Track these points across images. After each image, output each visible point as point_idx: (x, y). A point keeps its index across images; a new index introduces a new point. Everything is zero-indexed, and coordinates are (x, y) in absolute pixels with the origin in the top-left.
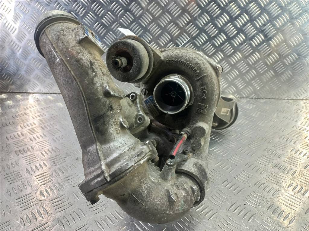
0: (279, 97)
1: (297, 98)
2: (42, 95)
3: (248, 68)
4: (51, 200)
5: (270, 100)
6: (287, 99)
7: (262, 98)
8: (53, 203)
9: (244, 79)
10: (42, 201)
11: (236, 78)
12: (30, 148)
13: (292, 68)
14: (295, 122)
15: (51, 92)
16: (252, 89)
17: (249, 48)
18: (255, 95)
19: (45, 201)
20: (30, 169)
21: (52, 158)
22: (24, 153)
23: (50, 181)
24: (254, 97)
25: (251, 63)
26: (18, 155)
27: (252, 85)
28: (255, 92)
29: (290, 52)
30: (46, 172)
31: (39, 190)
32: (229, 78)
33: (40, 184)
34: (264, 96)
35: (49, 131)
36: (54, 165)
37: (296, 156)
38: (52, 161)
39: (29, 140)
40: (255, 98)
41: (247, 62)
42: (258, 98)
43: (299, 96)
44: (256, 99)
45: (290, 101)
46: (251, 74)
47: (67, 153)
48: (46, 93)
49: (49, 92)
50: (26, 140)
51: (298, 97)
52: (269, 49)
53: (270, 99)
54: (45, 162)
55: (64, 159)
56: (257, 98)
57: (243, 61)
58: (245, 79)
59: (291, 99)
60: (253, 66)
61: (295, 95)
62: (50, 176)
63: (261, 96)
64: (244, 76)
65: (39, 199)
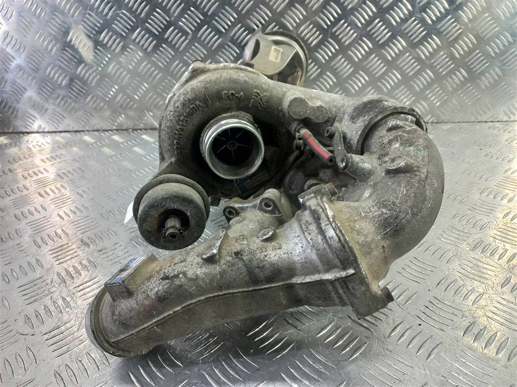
0: (477, 118)
1: (510, 118)
2: (44, 136)
3: (418, 67)
4: (44, 333)
5: (460, 124)
6: (491, 122)
7: (446, 121)
8: (47, 340)
9: (411, 88)
10: (26, 335)
11: (397, 86)
12: (13, 232)
13: (501, 62)
14: (508, 162)
15: (60, 129)
16: (426, 106)
17: (421, 27)
19: (33, 335)
20: (9, 274)
21: (53, 250)
23: (46, 296)
24: (430, 121)
25: (423, 57)
27: (425, 99)
28: (432, 111)
29: (497, 30)
30: (41, 277)
31: (23, 313)
32: (382, 86)
33: (27, 302)
34: (448, 117)
35: (52, 200)
36: (57, 262)
37: (513, 226)
38: (54, 255)
39: (13, 219)
40: (432, 123)
41: (416, 55)
42: (437, 123)
43: (514, 115)
44: (434, 124)
45: (497, 124)
46: (425, 78)
47: (82, 241)
48: (52, 132)
49: (57, 130)
50: (7, 218)
51: (512, 116)
52: (458, 27)
53: (459, 122)
54: (39, 258)
55: (76, 250)
56: (435, 121)
57: (408, 54)
58: (414, 87)
59: (498, 121)
60: (428, 62)
61: (506, 114)
62: (48, 284)
63: (443, 118)
64: (412, 83)
65: (21, 332)
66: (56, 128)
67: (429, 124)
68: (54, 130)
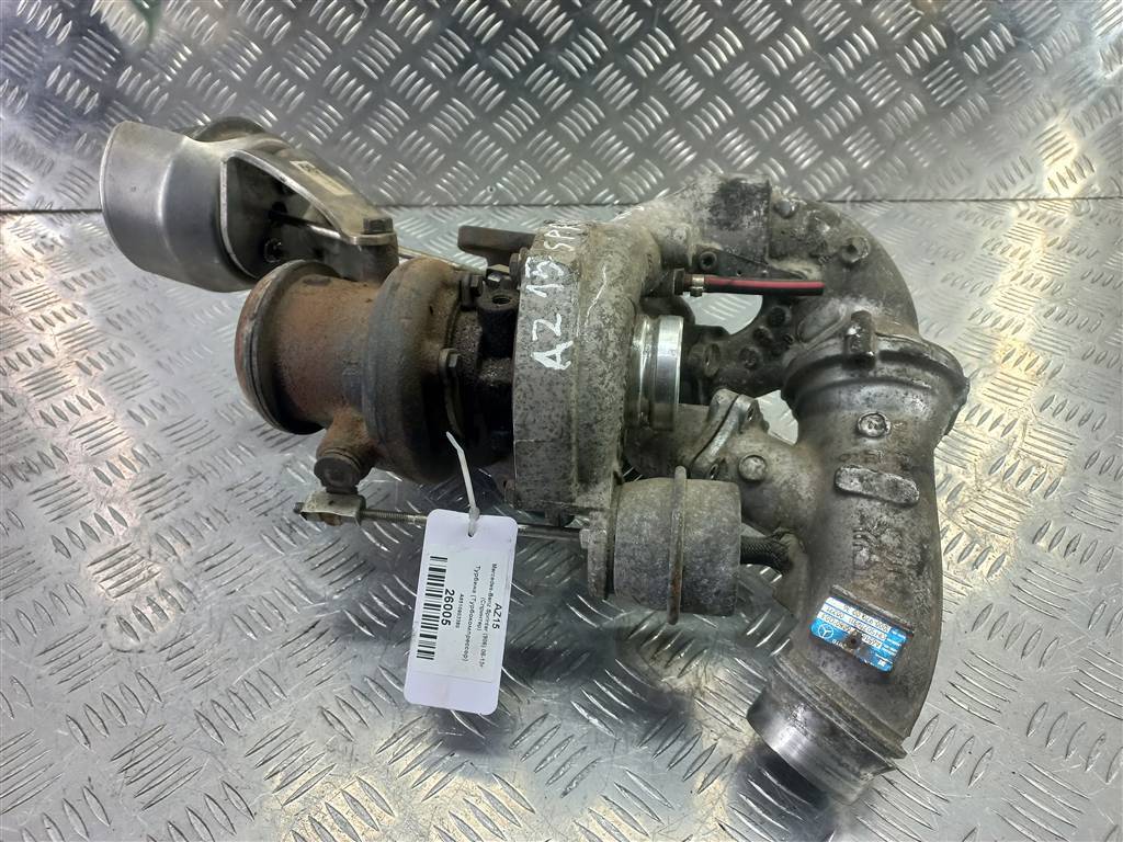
0: (937, 194)
1: (998, 194)
2: (52, 220)
3: (832, 90)
4: (159, 647)
5: (905, 205)
6: (964, 201)
7: (879, 198)
8: (169, 659)
9: (814, 133)
10: (129, 651)
11: (788, 127)
12: (49, 453)
13: (990, 84)
15: (86, 206)
16: (843, 168)
17: (839, 11)
18: (852, 190)
19: (141, 652)
20: (65, 539)
21: (140, 487)
22: (32, 477)
23: (145, 579)
24: (850, 198)
25: (843, 71)
26: (10, 485)
27: (843, 154)
28: (854, 179)
29: (987, 22)
30: (128, 545)
31: (113, 614)
32: (760, 128)
33: (114, 592)
34: (884, 190)
35: (110, 379)
36: (152, 514)
37: (968, 432)
38: (142, 499)
39: (40, 422)
40: (853, 201)
41: (828, 68)
42: (862, 201)
43: (1006, 188)
44: (857, 205)
45: (974, 207)
46: (842, 113)
47: (189, 468)
48: (69, 212)
49: (79, 208)
50: (27, 422)
51: (1002, 191)
52: (911, 13)
53: (904, 201)
54: (115, 507)
55: (182, 488)
56: (859, 198)
57: (812, 64)
58: (822, 131)
59: (977, 200)
60: (850, 80)
61: (991, 186)
62: (143, 558)
63: (874, 191)
64: (818, 121)
65: (119, 647)
66: (78, 204)
67: (848, 203)
68: (72, 206)
